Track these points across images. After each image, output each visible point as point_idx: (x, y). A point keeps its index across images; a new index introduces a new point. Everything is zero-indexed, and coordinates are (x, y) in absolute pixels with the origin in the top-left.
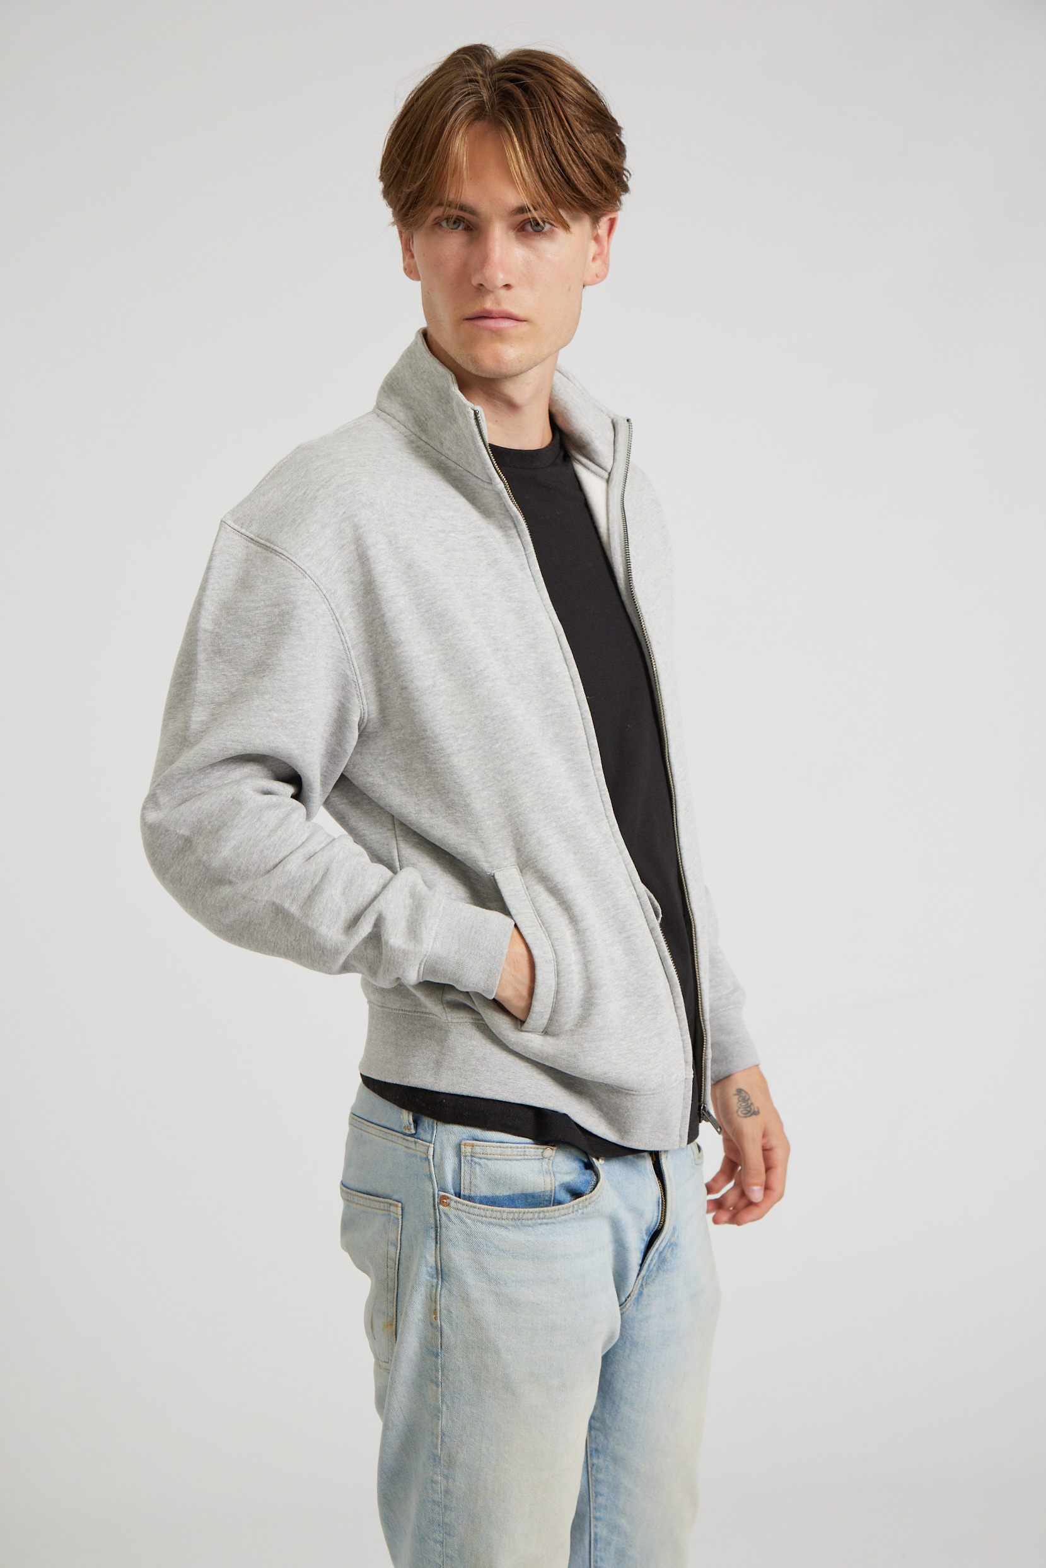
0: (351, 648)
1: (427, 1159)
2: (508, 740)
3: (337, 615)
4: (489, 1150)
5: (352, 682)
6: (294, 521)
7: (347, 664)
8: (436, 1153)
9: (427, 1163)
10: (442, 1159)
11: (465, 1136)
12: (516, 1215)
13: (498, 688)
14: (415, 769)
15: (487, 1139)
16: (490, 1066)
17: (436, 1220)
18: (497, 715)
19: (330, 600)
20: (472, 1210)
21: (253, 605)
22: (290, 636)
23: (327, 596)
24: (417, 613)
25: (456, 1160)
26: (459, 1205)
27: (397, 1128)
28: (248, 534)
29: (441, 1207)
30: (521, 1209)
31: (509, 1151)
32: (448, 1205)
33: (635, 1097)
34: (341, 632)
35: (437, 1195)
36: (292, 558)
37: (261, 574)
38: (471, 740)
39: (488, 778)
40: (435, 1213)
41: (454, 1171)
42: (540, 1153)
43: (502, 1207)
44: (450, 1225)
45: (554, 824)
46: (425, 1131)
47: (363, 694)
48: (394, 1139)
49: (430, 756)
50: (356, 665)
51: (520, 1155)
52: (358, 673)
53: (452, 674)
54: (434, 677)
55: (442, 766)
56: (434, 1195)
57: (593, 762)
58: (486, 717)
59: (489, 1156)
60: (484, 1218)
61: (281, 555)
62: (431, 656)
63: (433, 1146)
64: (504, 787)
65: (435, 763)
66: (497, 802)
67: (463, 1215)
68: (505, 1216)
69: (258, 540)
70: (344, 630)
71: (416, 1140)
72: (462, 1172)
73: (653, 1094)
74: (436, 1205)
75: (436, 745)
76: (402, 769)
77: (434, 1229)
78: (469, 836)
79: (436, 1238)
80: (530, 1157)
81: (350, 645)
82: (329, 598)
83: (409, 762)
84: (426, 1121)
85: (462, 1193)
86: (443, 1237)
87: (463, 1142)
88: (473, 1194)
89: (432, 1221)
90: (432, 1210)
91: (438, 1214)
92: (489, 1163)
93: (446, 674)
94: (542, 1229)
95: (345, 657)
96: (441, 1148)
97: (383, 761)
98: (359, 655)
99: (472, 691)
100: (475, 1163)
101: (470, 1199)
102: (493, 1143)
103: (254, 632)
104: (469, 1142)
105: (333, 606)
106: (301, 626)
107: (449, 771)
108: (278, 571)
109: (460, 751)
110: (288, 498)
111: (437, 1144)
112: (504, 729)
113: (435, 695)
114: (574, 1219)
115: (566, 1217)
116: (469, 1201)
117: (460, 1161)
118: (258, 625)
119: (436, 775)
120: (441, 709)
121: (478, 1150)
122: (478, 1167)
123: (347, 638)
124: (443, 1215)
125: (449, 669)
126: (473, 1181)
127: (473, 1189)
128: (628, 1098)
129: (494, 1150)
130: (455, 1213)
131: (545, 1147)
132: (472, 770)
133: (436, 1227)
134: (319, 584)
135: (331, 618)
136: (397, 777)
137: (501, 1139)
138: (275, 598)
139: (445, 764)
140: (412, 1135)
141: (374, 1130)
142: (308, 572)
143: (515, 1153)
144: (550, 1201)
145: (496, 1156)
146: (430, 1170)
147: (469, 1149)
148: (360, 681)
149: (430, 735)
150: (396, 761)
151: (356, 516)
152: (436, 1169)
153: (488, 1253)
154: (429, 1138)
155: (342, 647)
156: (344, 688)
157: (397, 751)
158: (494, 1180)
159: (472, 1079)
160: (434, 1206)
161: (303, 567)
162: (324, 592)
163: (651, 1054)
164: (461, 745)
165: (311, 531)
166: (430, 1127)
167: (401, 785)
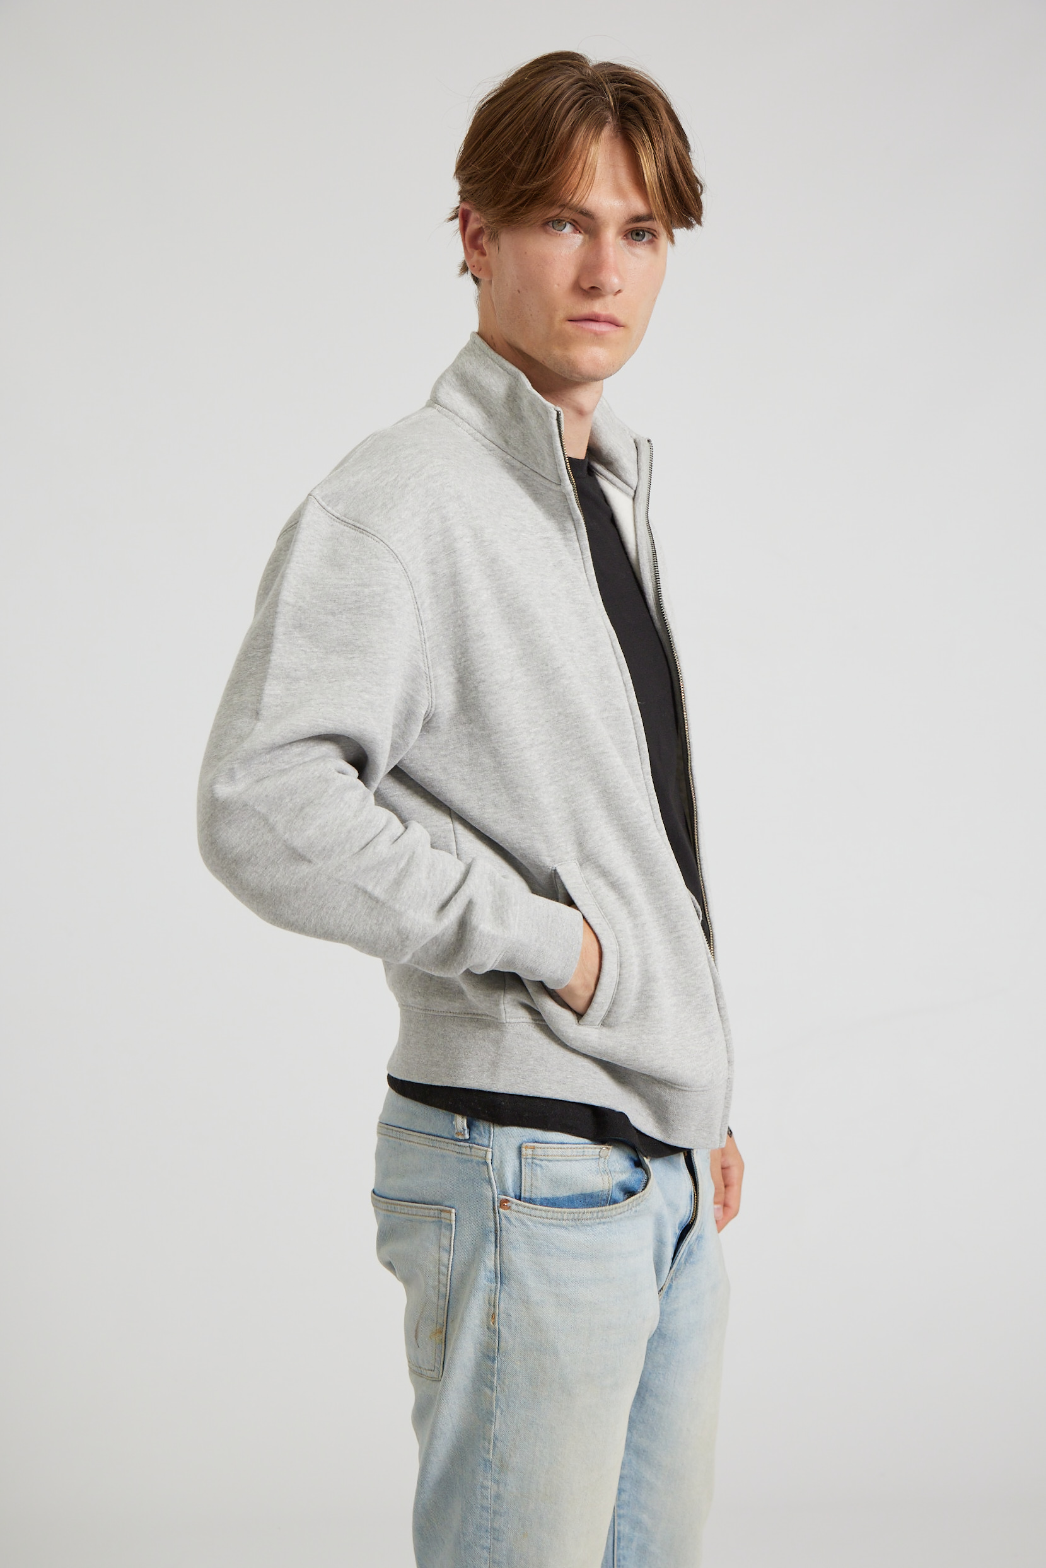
0: (427, 640)
1: (486, 1163)
2: (579, 738)
3: (419, 603)
4: (550, 1152)
5: (424, 674)
6: (384, 505)
7: (421, 656)
8: (495, 1157)
9: (485, 1167)
10: (501, 1162)
11: (524, 1139)
12: (576, 1215)
13: (573, 686)
14: (481, 764)
15: (548, 1141)
16: (549, 1065)
17: (496, 1224)
18: (571, 713)
19: (414, 588)
20: (533, 1212)
21: (343, 582)
22: (381, 618)
23: (413, 583)
24: (498, 607)
25: (517, 1162)
26: (520, 1207)
27: (445, 1135)
28: (333, 512)
29: (501, 1210)
30: (580, 1210)
31: (569, 1152)
32: (509, 1208)
33: (687, 1093)
34: (420, 622)
35: (496, 1199)
36: (386, 541)
37: (351, 554)
38: (543, 735)
39: (556, 773)
40: (495, 1217)
41: (515, 1174)
42: (598, 1153)
43: (562, 1207)
44: (511, 1228)
45: (616, 822)
46: (480, 1134)
47: (433, 686)
48: (443, 1145)
49: (502, 750)
50: (429, 656)
51: (579, 1156)
52: (430, 665)
53: (529, 669)
54: (512, 671)
55: (514, 760)
56: (493, 1198)
57: (643, 766)
58: (560, 713)
59: (550, 1158)
60: (546, 1220)
61: (373, 536)
62: (510, 650)
63: (491, 1150)
64: (572, 783)
65: (506, 758)
66: (563, 797)
67: (524, 1217)
68: (565, 1217)
69: (345, 519)
70: (423, 621)
71: (471, 1145)
72: (523, 1174)
73: (703, 1091)
74: (496, 1209)
75: (510, 739)
76: (466, 763)
77: (493, 1234)
78: (534, 831)
79: (496, 1242)
80: (588, 1157)
81: (426, 637)
82: (414, 586)
83: (475, 756)
84: (482, 1126)
85: (522, 1195)
86: (504, 1242)
87: (524, 1145)
88: (534, 1196)
89: (492, 1224)
90: (492, 1214)
91: (498, 1217)
92: (550, 1164)
93: (523, 669)
94: (600, 1228)
95: (421, 649)
96: (500, 1152)
97: (445, 756)
98: (433, 647)
99: (548, 687)
100: (536, 1165)
101: (531, 1201)
102: (553, 1145)
103: (340, 610)
104: (530, 1144)
105: (416, 594)
106: (392, 610)
107: (521, 765)
108: (371, 553)
109: (532, 746)
110: (378, 482)
111: (496, 1148)
112: (577, 727)
113: (512, 689)
114: (629, 1217)
115: (622, 1216)
116: (530, 1203)
117: (521, 1163)
118: (345, 604)
119: (505, 770)
120: (517, 703)
121: (539, 1152)
122: (539, 1169)
123: (425, 629)
124: (503, 1218)
125: (527, 664)
126: (535, 1183)
127: (534, 1191)
128: (680, 1094)
129: (555, 1152)
130: (517, 1218)
131: (602, 1146)
132: (542, 764)
133: (496, 1230)
134: (407, 570)
135: (413, 607)
136: (459, 771)
137: (562, 1141)
138: (366, 578)
139: (517, 758)
140: (465, 1141)
141: (415, 1138)
142: (400, 557)
143: (575, 1153)
144: (607, 1201)
145: (557, 1158)
146: (488, 1174)
147: (530, 1152)
148: (432, 673)
149: (506, 729)
150: (460, 755)
151: (444, 507)
152: (495, 1173)
153: (549, 1254)
154: (486, 1142)
155: (418, 638)
156: (414, 680)
157: (463, 745)
158: (555, 1182)
159: (531, 1079)
160: (494, 1210)
161: (396, 551)
162: (411, 579)
163: (701, 1052)
164: (533, 739)
165: (403, 517)
166: (487, 1132)
167: (464, 780)
